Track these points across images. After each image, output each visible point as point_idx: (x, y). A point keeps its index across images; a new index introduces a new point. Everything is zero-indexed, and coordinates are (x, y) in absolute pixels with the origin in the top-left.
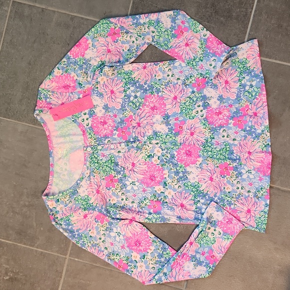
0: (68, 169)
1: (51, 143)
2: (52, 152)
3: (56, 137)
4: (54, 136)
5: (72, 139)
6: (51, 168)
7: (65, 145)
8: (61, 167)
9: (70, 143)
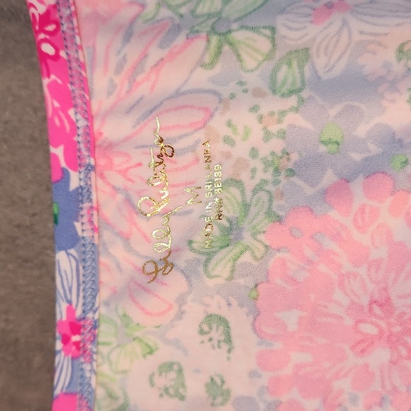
0: (239, 387)
1: (67, 101)
2: (82, 194)
3: (128, 33)
4: (100, 20)
5: (304, 54)
6: (63, 361)
7: (218, 124)
8: (165, 353)
9: (271, 105)
